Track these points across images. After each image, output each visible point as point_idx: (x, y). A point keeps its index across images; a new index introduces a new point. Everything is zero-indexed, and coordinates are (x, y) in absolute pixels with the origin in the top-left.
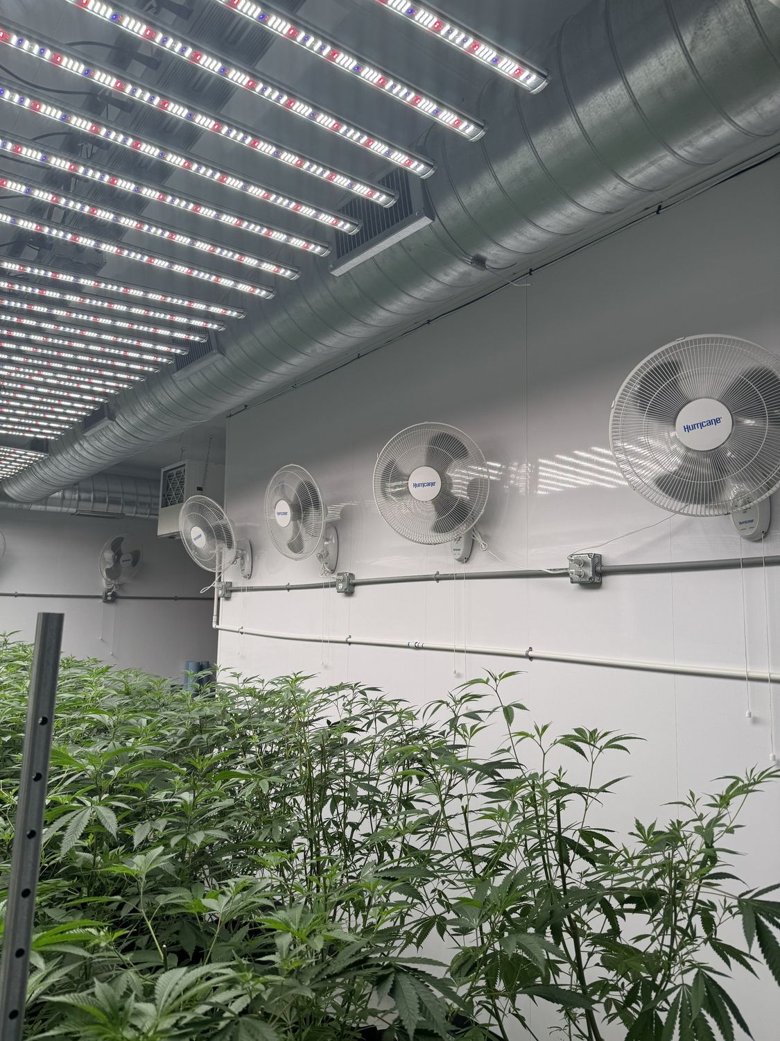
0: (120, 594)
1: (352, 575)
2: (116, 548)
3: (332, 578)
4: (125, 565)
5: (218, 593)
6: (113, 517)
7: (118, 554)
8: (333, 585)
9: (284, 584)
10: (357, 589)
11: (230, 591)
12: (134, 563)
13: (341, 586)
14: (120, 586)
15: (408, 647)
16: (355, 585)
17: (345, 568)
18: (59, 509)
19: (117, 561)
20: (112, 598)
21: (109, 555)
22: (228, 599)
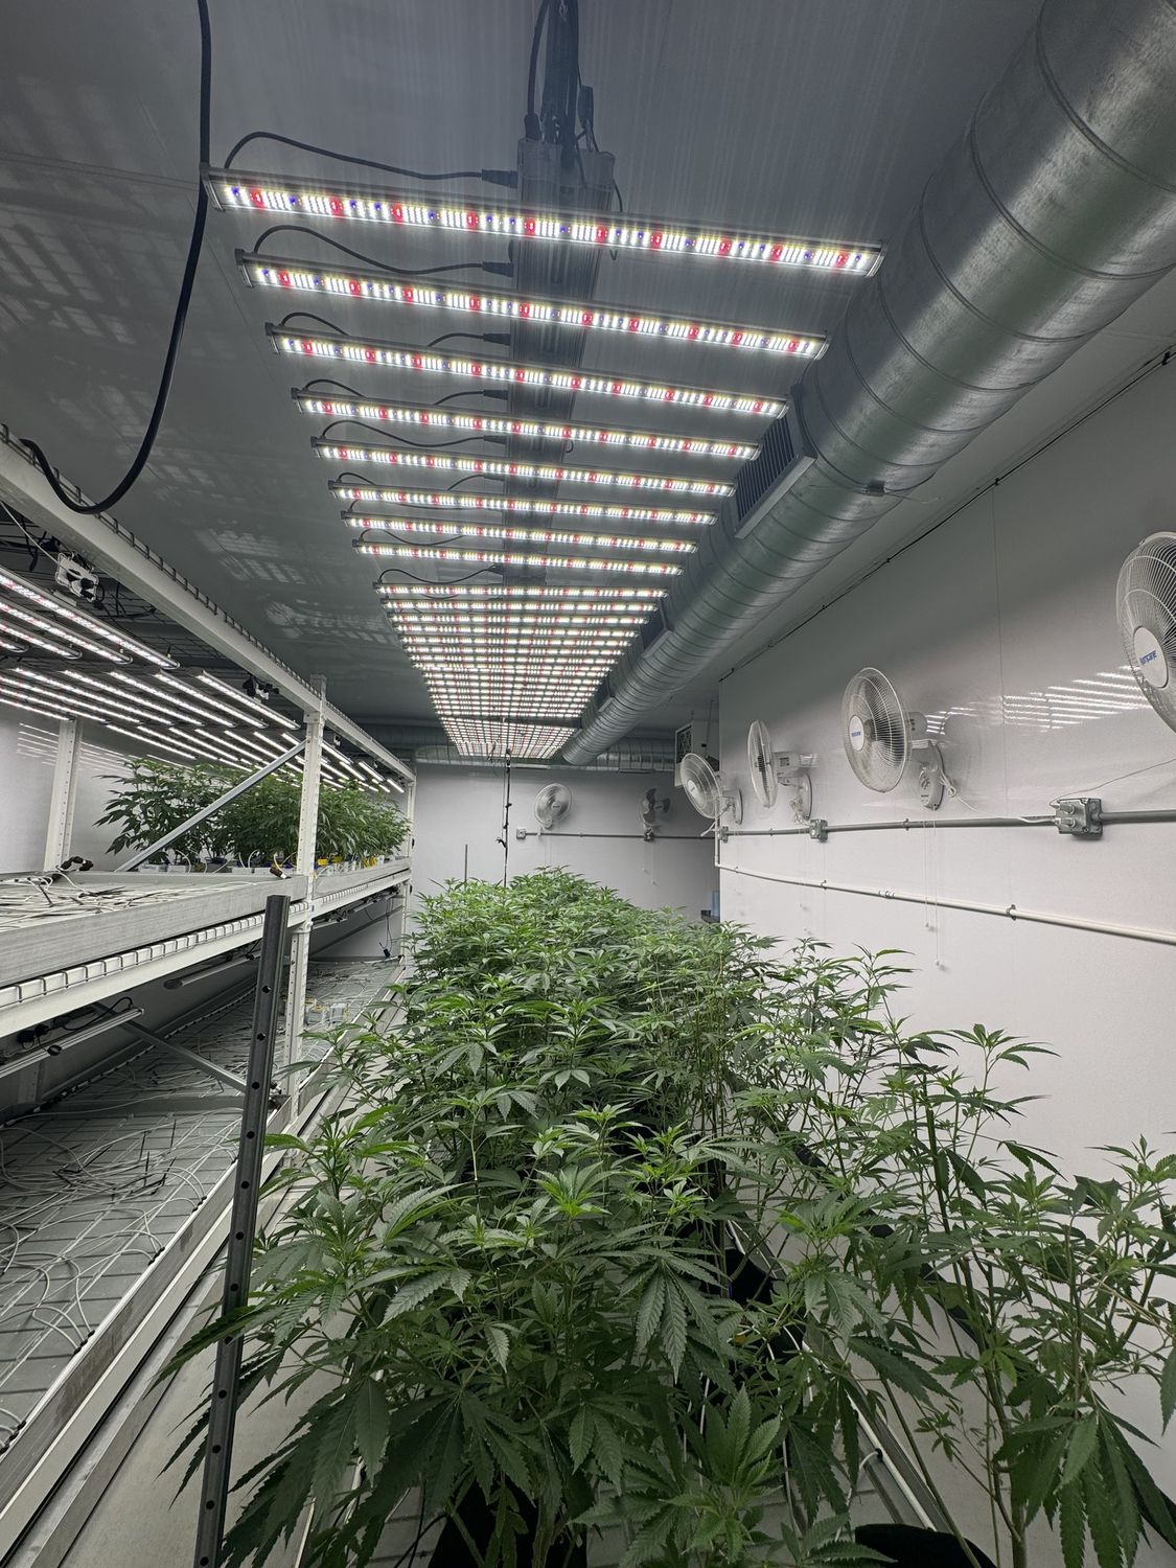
0: (657, 834)
1: (824, 822)
2: (650, 796)
3: (805, 825)
4: (659, 811)
5: (718, 836)
6: (647, 772)
7: (652, 802)
8: (808, 831)
9: (767, 829)
10: (830, 835)
11: (726, 834)
12: (666, 809)
13: (813, 832)
14: (656, 828)
15: (879, 896)
16: (828, 831)
17: (819, 816)
18: (606, 768)
19: (651, 808)
20: (651, 838)
21: (646, 803)
22: (726, 841)
